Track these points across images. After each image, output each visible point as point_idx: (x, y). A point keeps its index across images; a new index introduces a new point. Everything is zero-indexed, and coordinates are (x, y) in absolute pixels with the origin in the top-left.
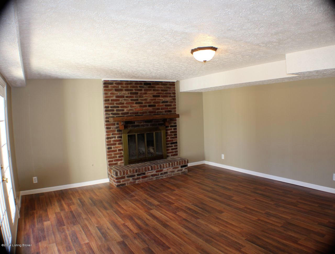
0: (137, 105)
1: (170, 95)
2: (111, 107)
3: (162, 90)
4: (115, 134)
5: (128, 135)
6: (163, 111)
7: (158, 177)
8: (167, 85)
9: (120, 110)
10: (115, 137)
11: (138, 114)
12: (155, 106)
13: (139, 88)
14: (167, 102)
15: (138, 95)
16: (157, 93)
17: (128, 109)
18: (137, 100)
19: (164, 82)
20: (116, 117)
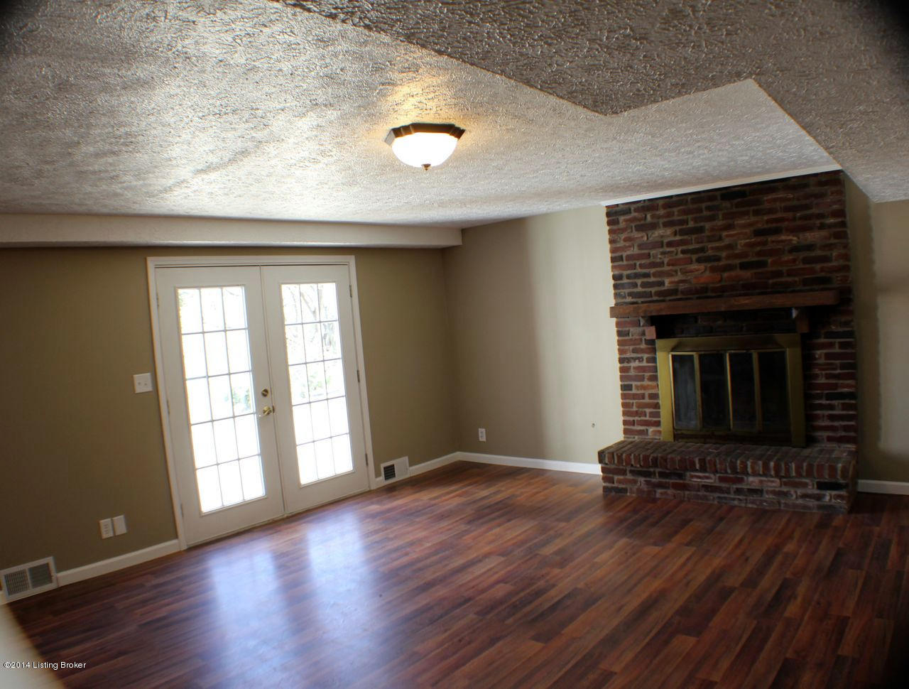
0: (702, 267)
1: (822, 221)
2: (628, 277)
3: (787, 209)
4: (642, 351)
5: (673, 356)
6: (797, 279)
7: (725, 498)
8: (806, 186)
9: (653, 282)
10: (640, 359)
11: (705, 295)
12: (762, 264)
13: (706, 213)
14: (810, 247)
15: (703, 234)
16: (768, 222)
17: (676, 279)
18: (702, 250)
19: (793, 180)
20: (643, 302)
